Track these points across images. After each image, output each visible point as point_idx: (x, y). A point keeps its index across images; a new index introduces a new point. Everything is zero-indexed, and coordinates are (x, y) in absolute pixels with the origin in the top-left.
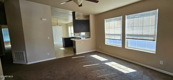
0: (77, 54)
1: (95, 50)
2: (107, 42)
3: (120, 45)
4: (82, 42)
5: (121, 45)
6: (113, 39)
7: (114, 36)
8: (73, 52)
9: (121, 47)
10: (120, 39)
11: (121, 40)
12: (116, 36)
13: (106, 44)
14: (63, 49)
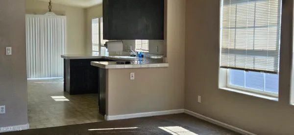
0: (110, 118)
1: (182, 110)
2: (227, 81)
3: (272, 93)
4: (133, 74)
5: (277, 93)
6: (247, 70)
7: (251, 58)
8: (96, 111)
9: (277, 99)
10: (272, 69)
11: (275, 73)
12: (258, 58)
13: (221, 86)
14: (62, 98)
